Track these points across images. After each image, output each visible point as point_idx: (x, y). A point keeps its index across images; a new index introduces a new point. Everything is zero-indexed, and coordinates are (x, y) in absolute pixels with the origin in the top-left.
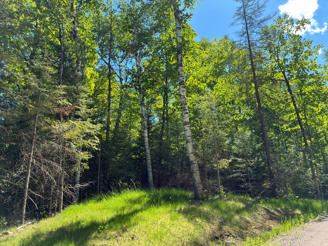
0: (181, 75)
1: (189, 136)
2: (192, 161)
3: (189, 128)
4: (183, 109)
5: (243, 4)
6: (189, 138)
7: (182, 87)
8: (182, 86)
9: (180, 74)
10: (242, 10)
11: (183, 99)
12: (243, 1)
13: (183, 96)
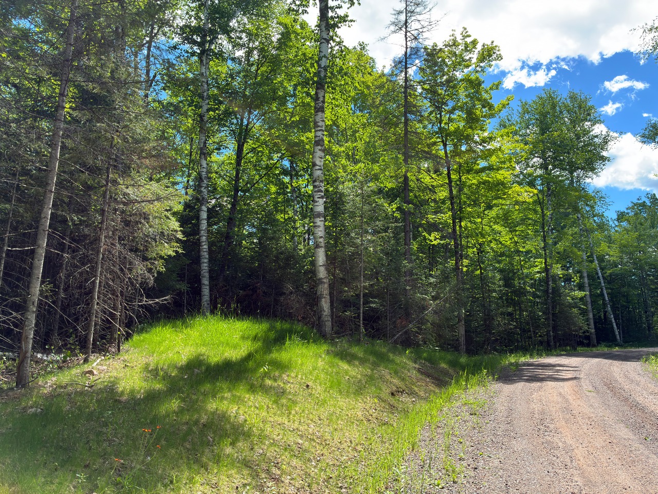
0: (319, 128)
1: (321, 237)
2: (322, 278)
3: (323, 222)
4: (316, 189)
5: (406, 8)
6: (321, 240)
7: (320, 150)
8: (319, 147)
9: (319, 126)
10: (402, 17)
11: (319, 171)
12: (406, 1)
13: (320, 166)
